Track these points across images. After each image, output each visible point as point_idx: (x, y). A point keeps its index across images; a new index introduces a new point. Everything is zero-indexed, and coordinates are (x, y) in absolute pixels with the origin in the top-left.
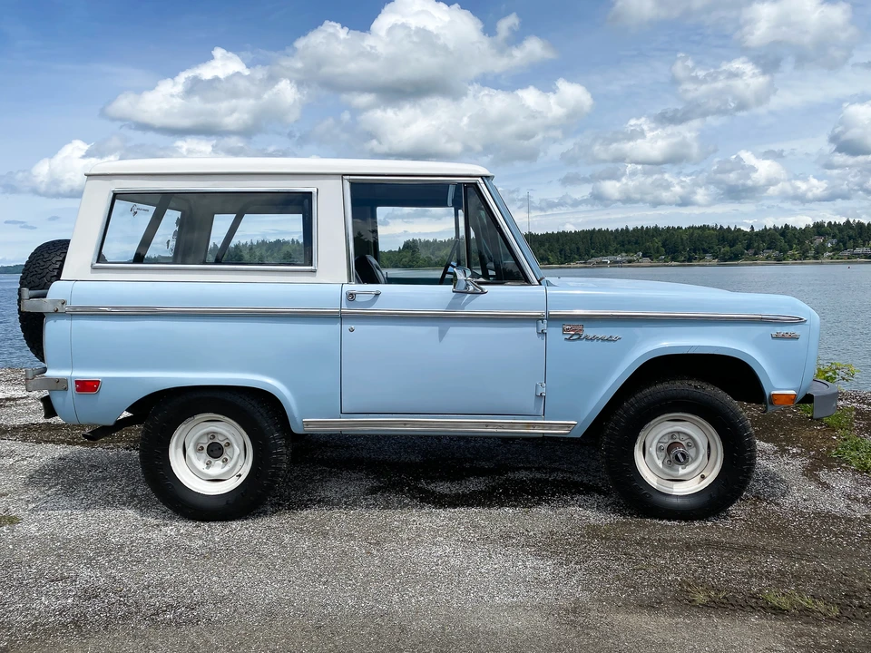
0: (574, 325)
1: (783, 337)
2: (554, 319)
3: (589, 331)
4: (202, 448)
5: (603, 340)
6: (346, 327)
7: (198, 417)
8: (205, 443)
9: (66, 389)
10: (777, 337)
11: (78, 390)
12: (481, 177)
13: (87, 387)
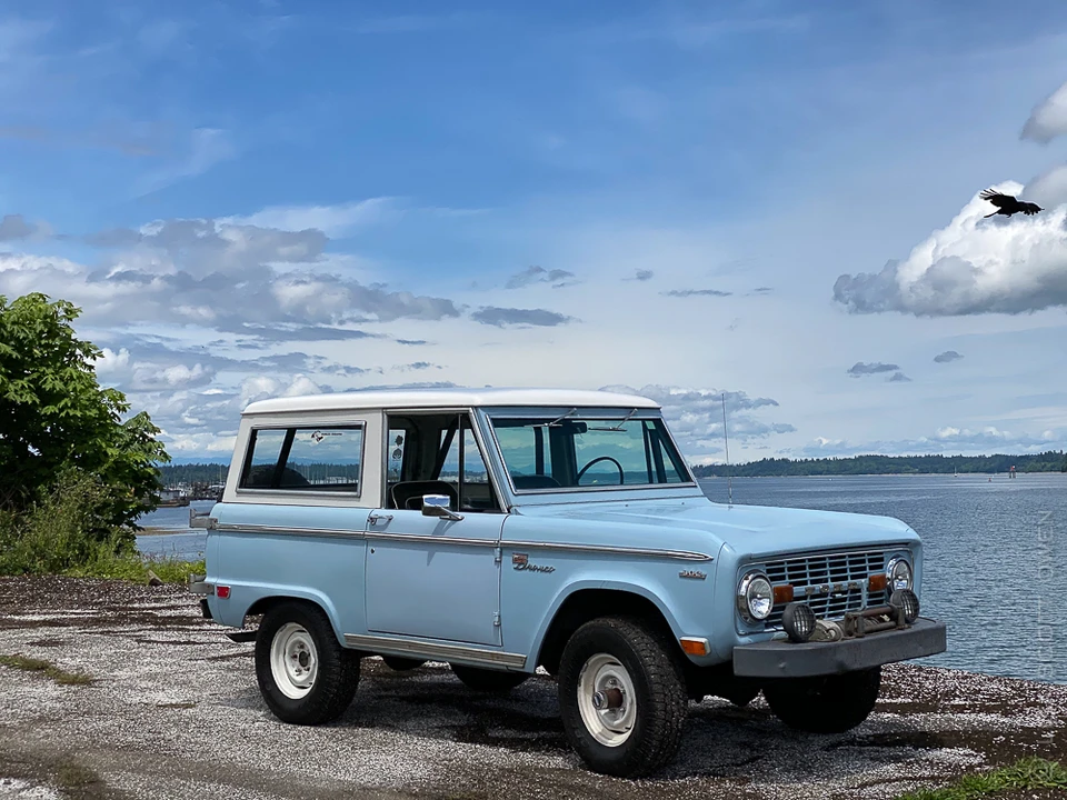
0: (521, 554)
1: (687, 577)
2: (505, 548)
3: (532, 562)
4: (295, 656)
5: (542, 570)
6: (370, 548)
7: (290, 625)
8: (298, 651)
9: (213, 594)
10: (682, 576)
11: (219, 595)
12: (472, 407)
13: (223, 591)
